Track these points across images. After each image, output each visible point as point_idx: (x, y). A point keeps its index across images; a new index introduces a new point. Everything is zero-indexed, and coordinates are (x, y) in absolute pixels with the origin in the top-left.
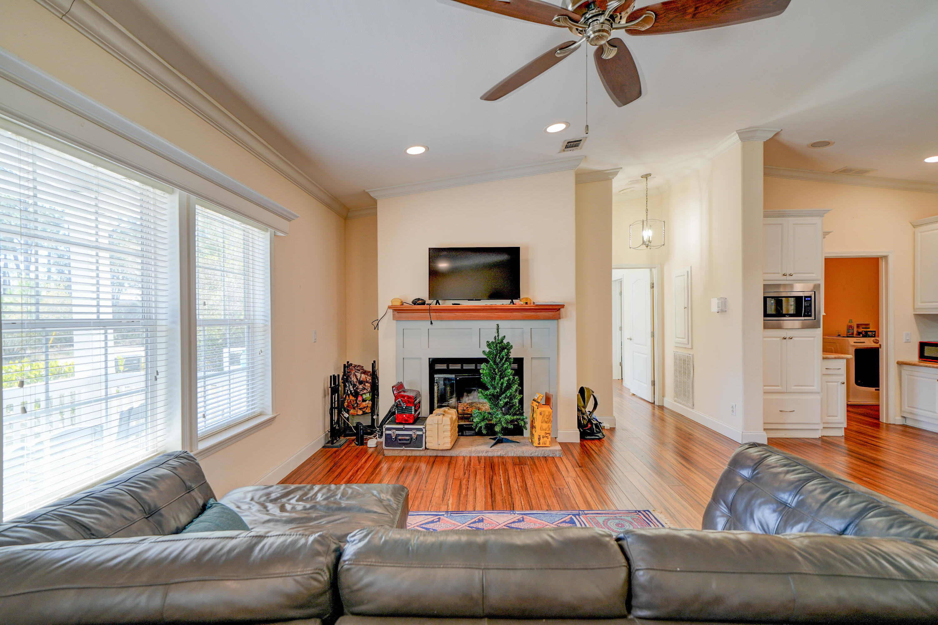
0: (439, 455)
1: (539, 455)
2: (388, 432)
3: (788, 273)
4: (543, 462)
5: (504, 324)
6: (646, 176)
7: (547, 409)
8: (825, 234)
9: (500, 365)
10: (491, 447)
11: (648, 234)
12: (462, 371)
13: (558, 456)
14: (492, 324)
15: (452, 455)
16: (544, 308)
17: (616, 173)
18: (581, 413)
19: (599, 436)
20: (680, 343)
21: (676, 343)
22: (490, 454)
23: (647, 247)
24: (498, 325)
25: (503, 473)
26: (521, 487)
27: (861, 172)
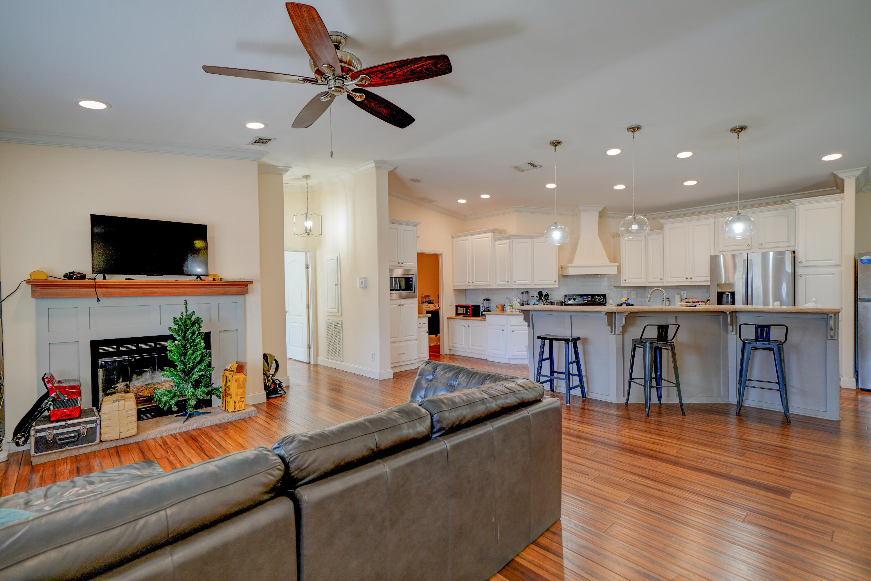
0: (119, 445)
1: (236, 419)
2: (39, 435)
3: (401, 262)
4: (243, 423)
5: (191, 300)
6: (307, 177)
7: (240, 376)
8: (418, 237)
9: (190, 340)
10: (184, 423)
11: (309, 224)
12: (138, 351)
13: (254, 415)
14: (181, 300)
15: (137, 441)
16: (231, 284)
17: (287, 171)
18: (266, 376)
19: (281, 394)
20: (331, 312)
21: (328, 312)
22: (184, 429)
23: (308, 235)
24: (186, 301)
25: (209, 441)
26: (236, 446)
27: (431, 201)
